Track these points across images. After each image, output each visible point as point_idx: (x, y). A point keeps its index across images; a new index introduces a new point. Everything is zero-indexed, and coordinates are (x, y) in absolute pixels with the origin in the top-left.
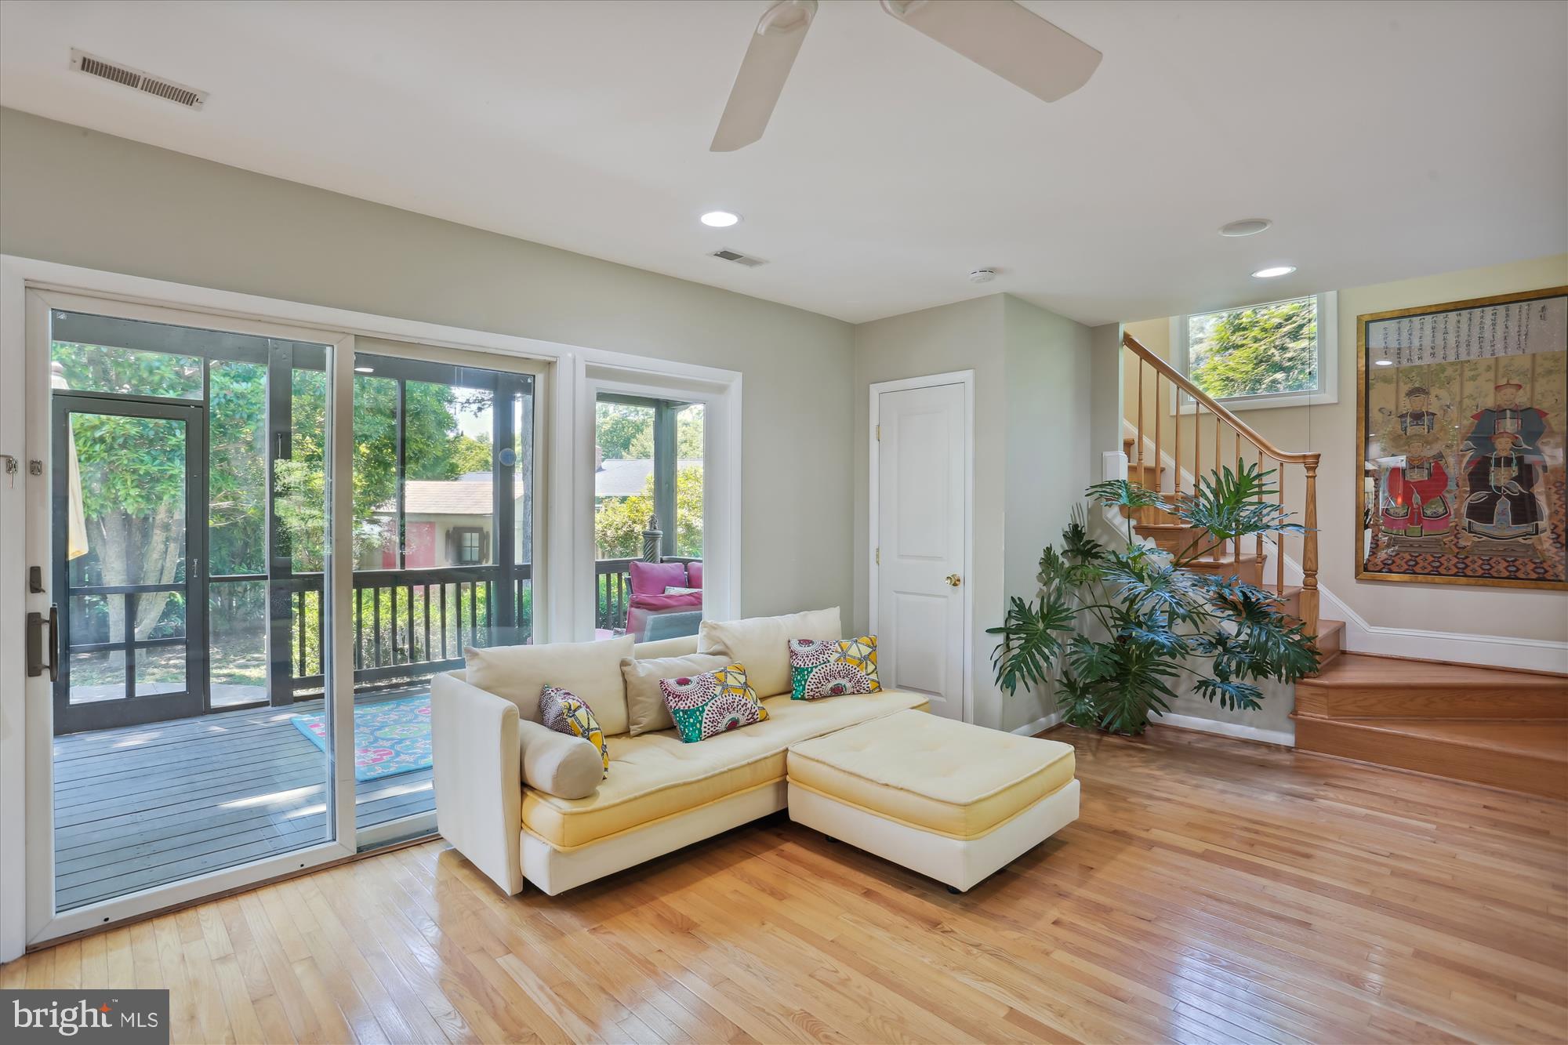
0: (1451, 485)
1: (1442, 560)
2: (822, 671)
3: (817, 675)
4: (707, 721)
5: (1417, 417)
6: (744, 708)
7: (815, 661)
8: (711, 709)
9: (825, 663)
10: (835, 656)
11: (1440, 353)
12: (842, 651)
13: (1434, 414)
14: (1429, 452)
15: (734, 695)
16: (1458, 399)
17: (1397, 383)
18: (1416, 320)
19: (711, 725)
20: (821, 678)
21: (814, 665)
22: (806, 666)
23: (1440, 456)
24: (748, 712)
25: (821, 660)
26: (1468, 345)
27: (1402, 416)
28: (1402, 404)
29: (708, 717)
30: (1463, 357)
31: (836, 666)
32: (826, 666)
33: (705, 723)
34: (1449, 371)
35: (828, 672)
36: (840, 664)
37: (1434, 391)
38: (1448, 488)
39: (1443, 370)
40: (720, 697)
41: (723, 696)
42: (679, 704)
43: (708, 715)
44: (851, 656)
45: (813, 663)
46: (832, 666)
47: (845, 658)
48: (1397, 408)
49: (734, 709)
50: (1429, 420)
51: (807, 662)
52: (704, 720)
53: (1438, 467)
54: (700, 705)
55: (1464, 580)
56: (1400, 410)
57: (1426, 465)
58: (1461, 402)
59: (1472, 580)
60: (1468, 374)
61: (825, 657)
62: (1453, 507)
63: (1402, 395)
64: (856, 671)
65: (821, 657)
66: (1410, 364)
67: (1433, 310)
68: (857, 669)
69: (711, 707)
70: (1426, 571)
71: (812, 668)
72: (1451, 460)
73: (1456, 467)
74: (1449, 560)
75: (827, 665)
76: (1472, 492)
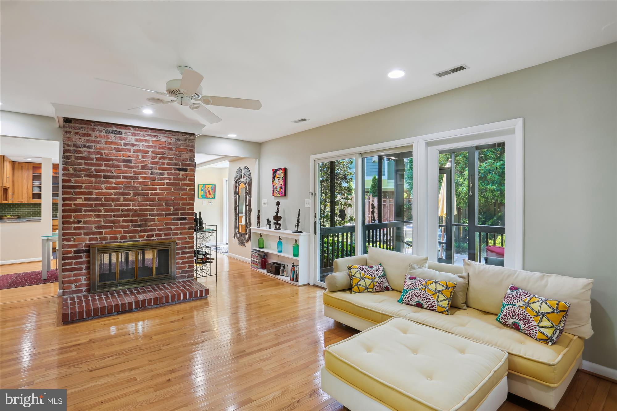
4: (406, 297)
6: (428, 300)
8: (410, 293)
10: (522, 303)
15: (427, 292)
19: (407, 299)
24: (429, 303)
25: (512, 302)
29: (407, 295)
31: (518, 310)
32: (512, 307)
33: (405, 297)
35: (512, 311)
36: (521, 309)
40: (418, 290)
41: (420, 290)
43: (408, 294)
44: (531, 308)
46: (516, 309)
49: (421, 298)
52: (405, 296)
54: (408, 289)
61: (515, 301)
64: (531, 319)
65: (512, 301)
68: (533, 319)
69: (411, 292)
75: (514, 307)
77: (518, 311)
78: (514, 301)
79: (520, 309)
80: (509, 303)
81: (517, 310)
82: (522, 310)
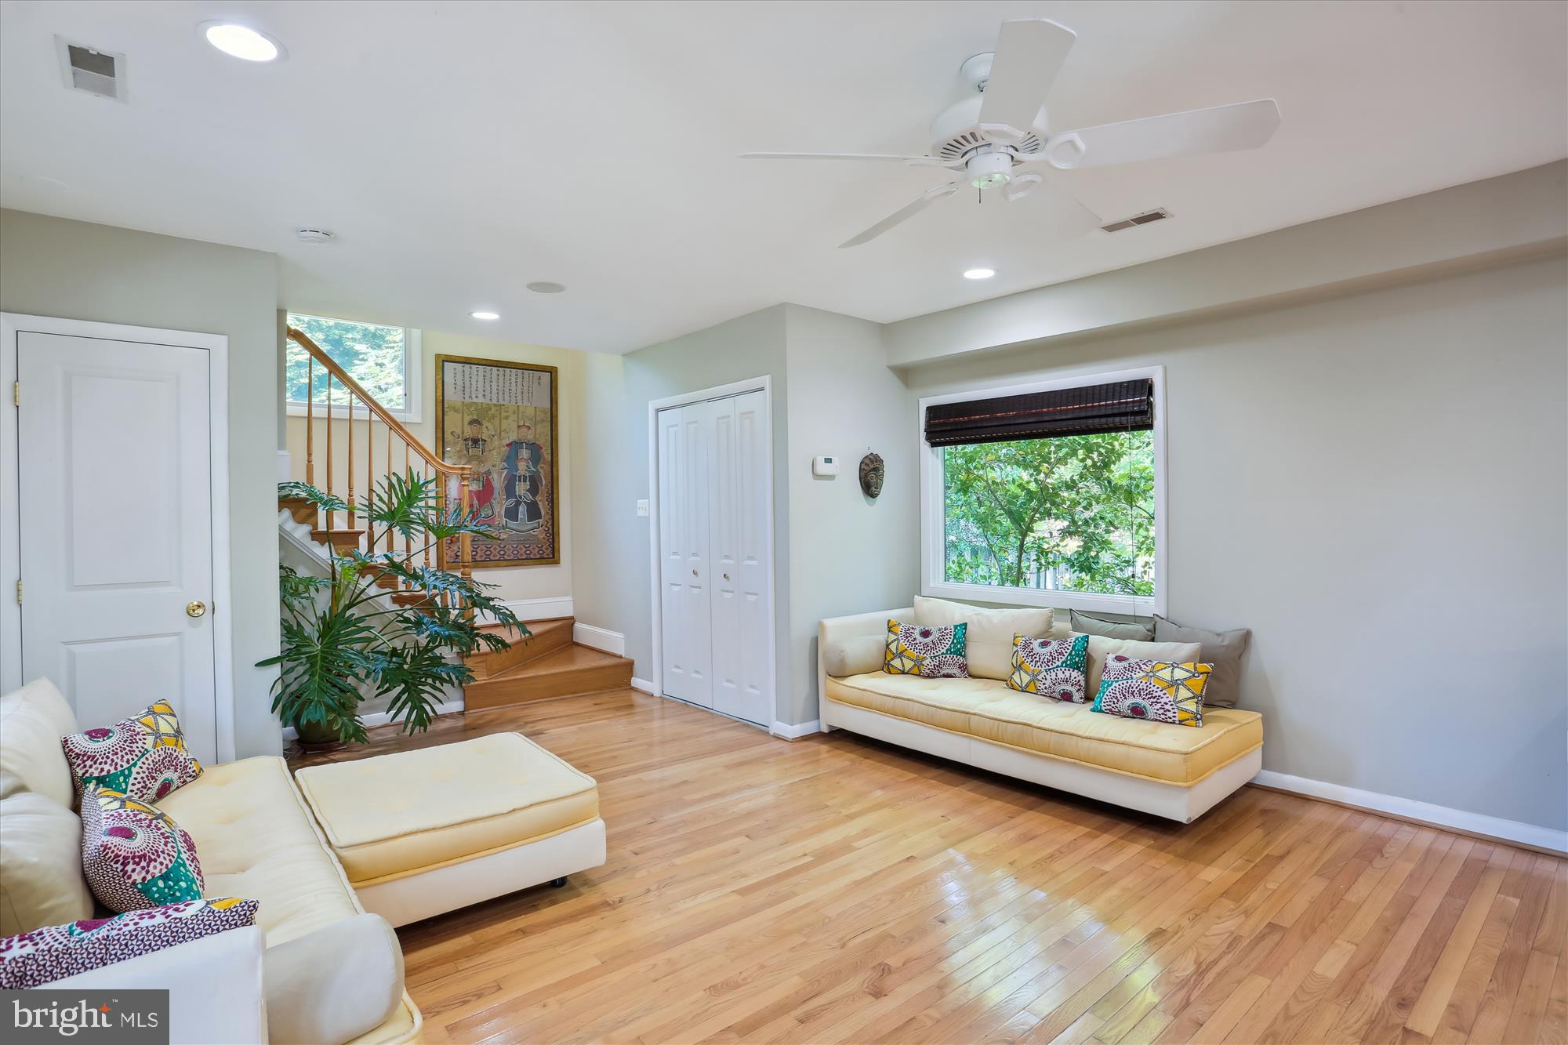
0: (496, 495)
1: (492, 549)
2: (145, 767)
3: (139, 777)
5: (475, 441)
7: (129, 757)
9: (143, 755)
10: (150, 739)
11: (488, 397)
12: (152, 729)
13: (486, 441)
14: (483, 470)
16: (499, 431)
17: (463, 413)
18: (474, 366)
20: (146, 779)
21: (132, 762)
22: (119, 769)
23: (489, 472)
25: (137, 752)
26: (503, 394)
27: (466, 440)
28: (466, 430)
30: (501, 402)
32: (147, 759)
34: (493, 411)
35: (152, 766)
37: (485, 423)
38: (494, 496)
39: (490, 409)
42: (151, 869)
45: (128, 762)
47: (161, 740)
48: (463, 433)
50: (482, 445)
51: (120, 763)
53: (488, 479)
55: (505, 563)
56: (465, 435)
57: (481, 479)
58: (500, 434)
59: (509, 563)
60: (504, 414)
62: (497, 510)
63: (466, 423)
66: (470, 400)
67: (484, 362)
70: (483, 559)
71: (129, 769)
72: (495, 476)
73: (498, 482)
74: (495, 549)
76: (507, 499)
77: (159, 756)
78: (137, 747)
79: (158, 751)
80: (134, 757)
81: (157, 756)
82: (162, 749)
